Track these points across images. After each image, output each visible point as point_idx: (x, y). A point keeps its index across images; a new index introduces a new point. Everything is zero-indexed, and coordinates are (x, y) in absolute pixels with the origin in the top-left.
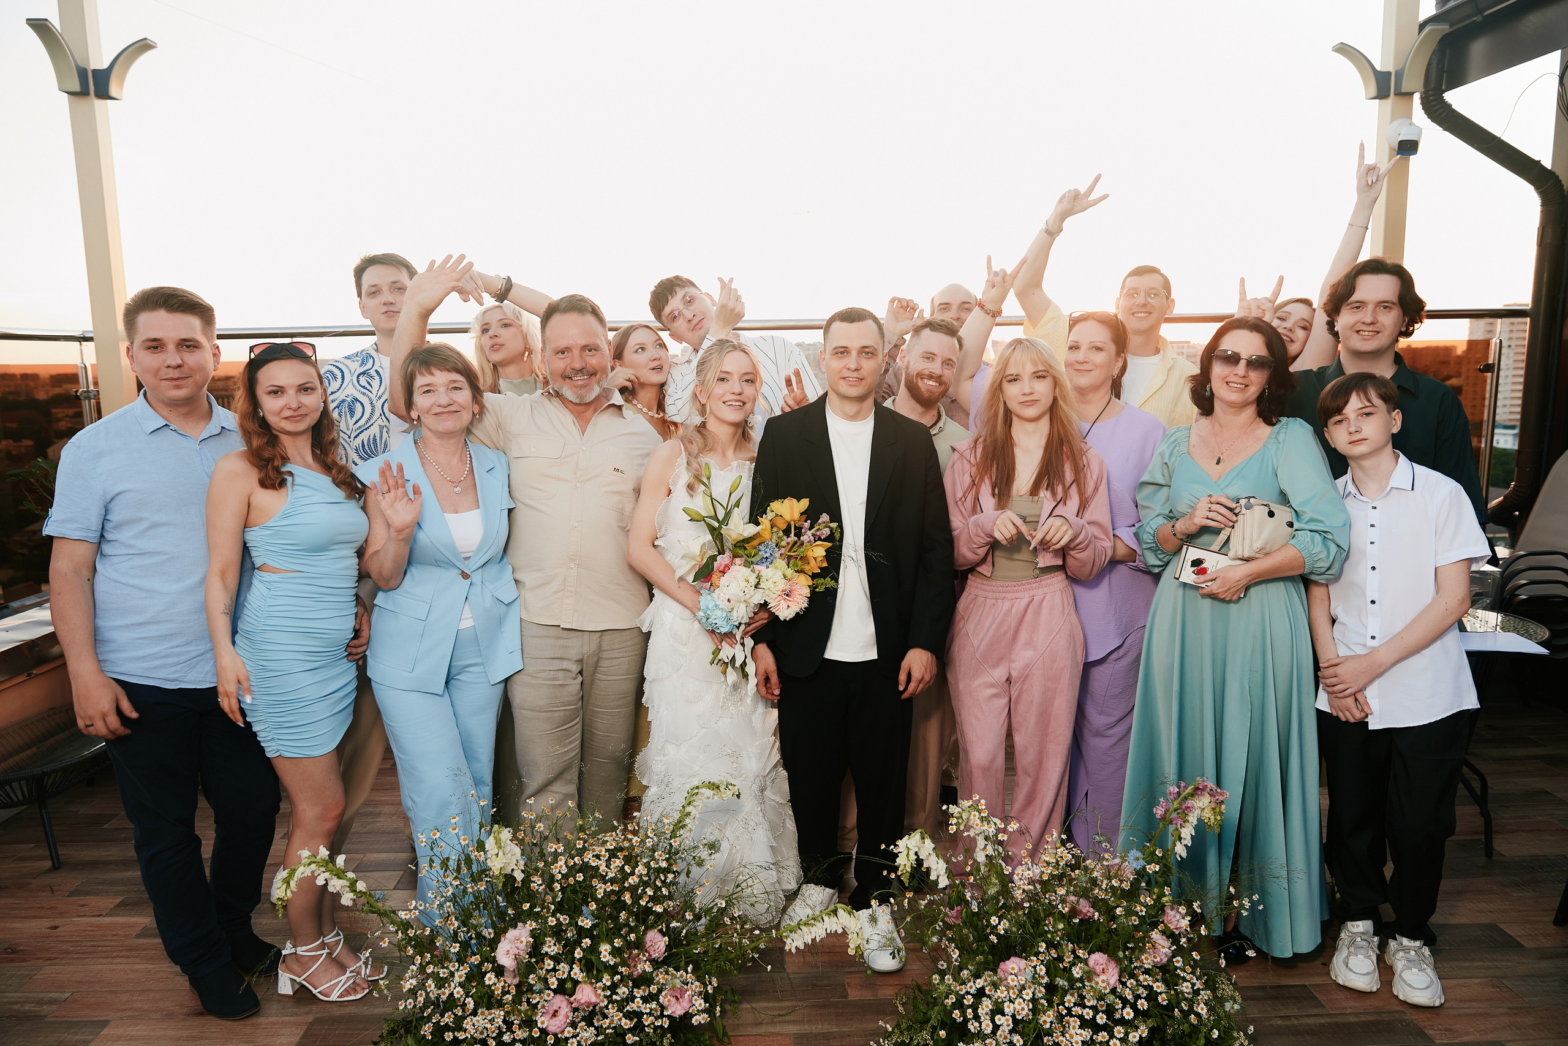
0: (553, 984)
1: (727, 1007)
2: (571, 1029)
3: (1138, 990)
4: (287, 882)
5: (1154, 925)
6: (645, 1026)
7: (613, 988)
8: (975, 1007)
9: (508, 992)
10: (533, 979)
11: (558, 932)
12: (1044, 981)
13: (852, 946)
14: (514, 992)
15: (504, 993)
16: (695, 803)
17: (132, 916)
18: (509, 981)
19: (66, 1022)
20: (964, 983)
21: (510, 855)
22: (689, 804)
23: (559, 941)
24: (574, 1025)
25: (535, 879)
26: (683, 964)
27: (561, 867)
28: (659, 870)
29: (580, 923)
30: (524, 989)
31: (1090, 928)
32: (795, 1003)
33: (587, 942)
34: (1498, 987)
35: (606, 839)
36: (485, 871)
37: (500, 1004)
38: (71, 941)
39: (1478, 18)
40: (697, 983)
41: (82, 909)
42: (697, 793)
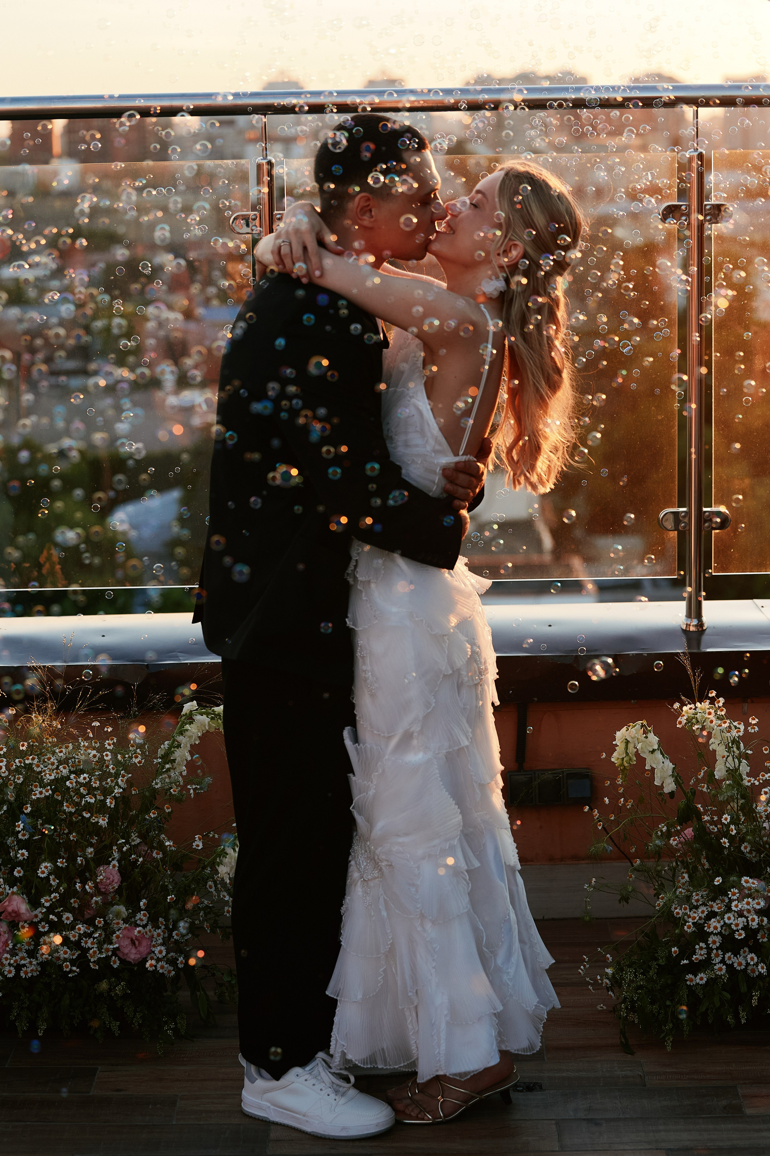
7: (51, 908)
33: (23, 853)
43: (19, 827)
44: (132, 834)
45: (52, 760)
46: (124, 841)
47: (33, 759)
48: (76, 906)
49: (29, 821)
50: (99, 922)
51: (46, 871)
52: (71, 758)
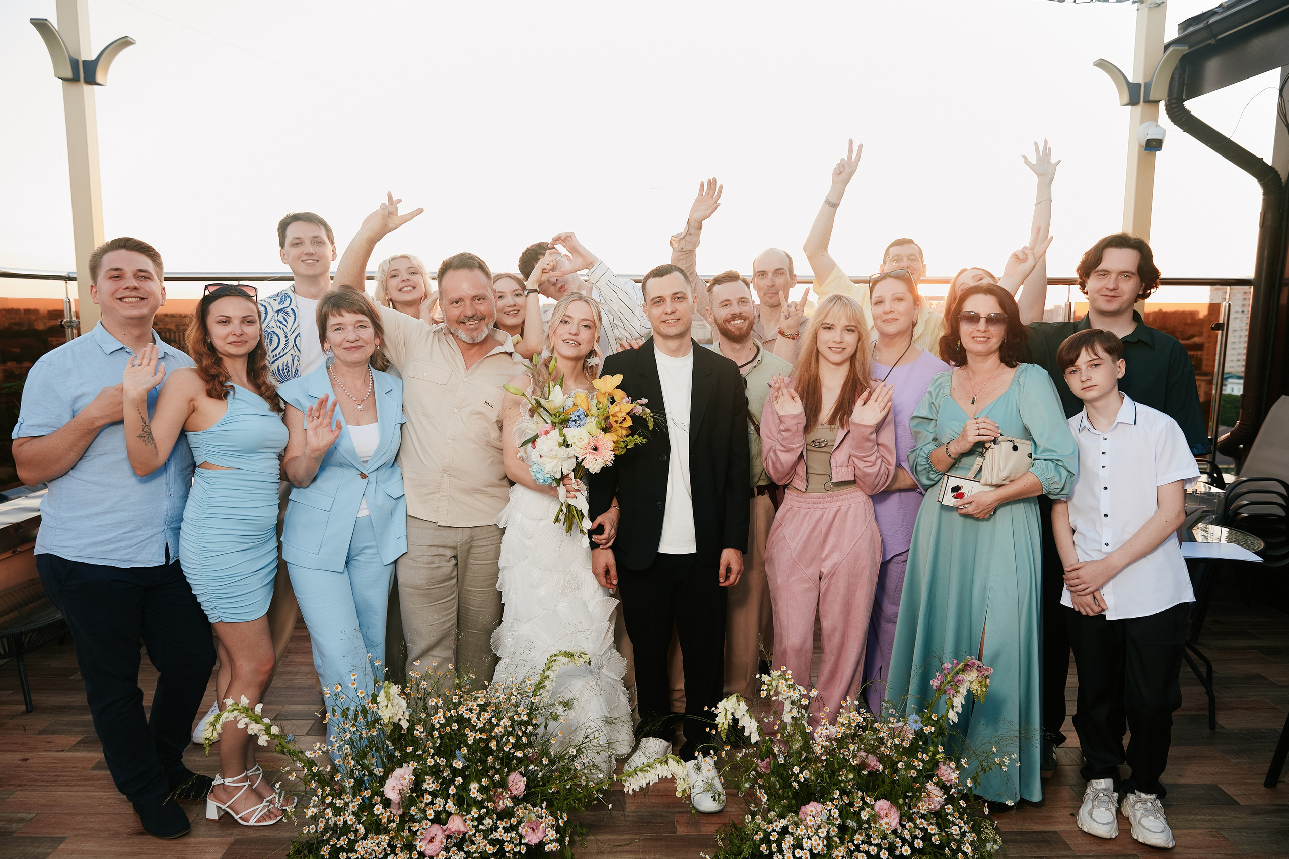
0: (430, 815)
1: (576, 838)
2: (444, 853)
3: (915, 832)
4: (213, 724)
5: (930, 777)
6: (505, 852)
7: (480, 819)
8: (779, 843)
9: (393, 821)
10: (414, 811)
11: (436, 772)
12: (837, 822)
13: (679, 789)
14: (398, 821)
15: (390, 821)
16: (553, 668)
17: (90, 752)
18: (394, 812)
19: (31, 838)
20: (771, 822)
21: (397, 707)
22: (548, 669)
23: (436, 780)
24: (447, 850)
25: (418, 727)
26: (539, 801)
27: (439, 717)
28: (521, 723)
29: (454, 765)
30: (406, 819)
31: (877, 779)
32: (633, 837)
33: (459, 780)
34: (1217, 837)
35: (477, 696)
36: (377, 720)
37: (386, 831)
38: (38, 772)
39: (1212, 41)
40: (550, 818)
41: (49, 745)
42: (555, 660)
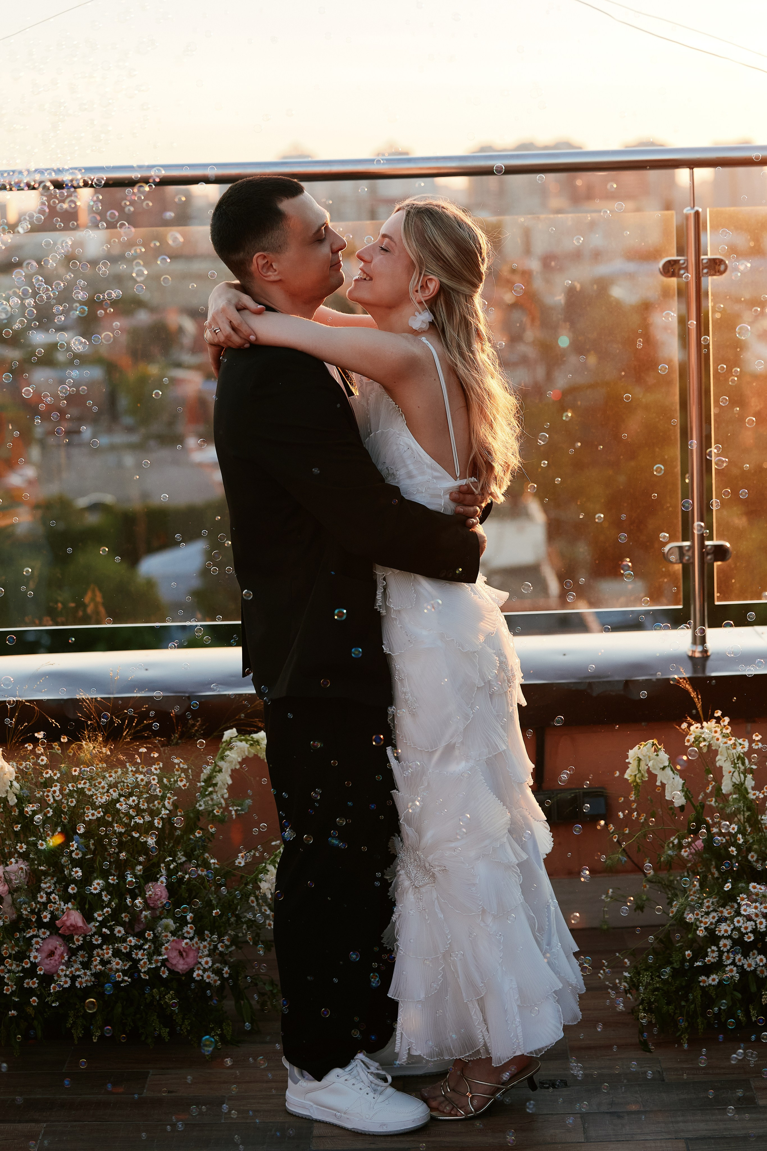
33: (77, 872)
43: (73, 846)
44: (179, 853)
45: (102, 784)
46: (171, 859)
47: (85, 783)
48: (127, 920)
49: (82, 841)
50: (149, 935)
51: (98, 887)
52: (120, 782)
